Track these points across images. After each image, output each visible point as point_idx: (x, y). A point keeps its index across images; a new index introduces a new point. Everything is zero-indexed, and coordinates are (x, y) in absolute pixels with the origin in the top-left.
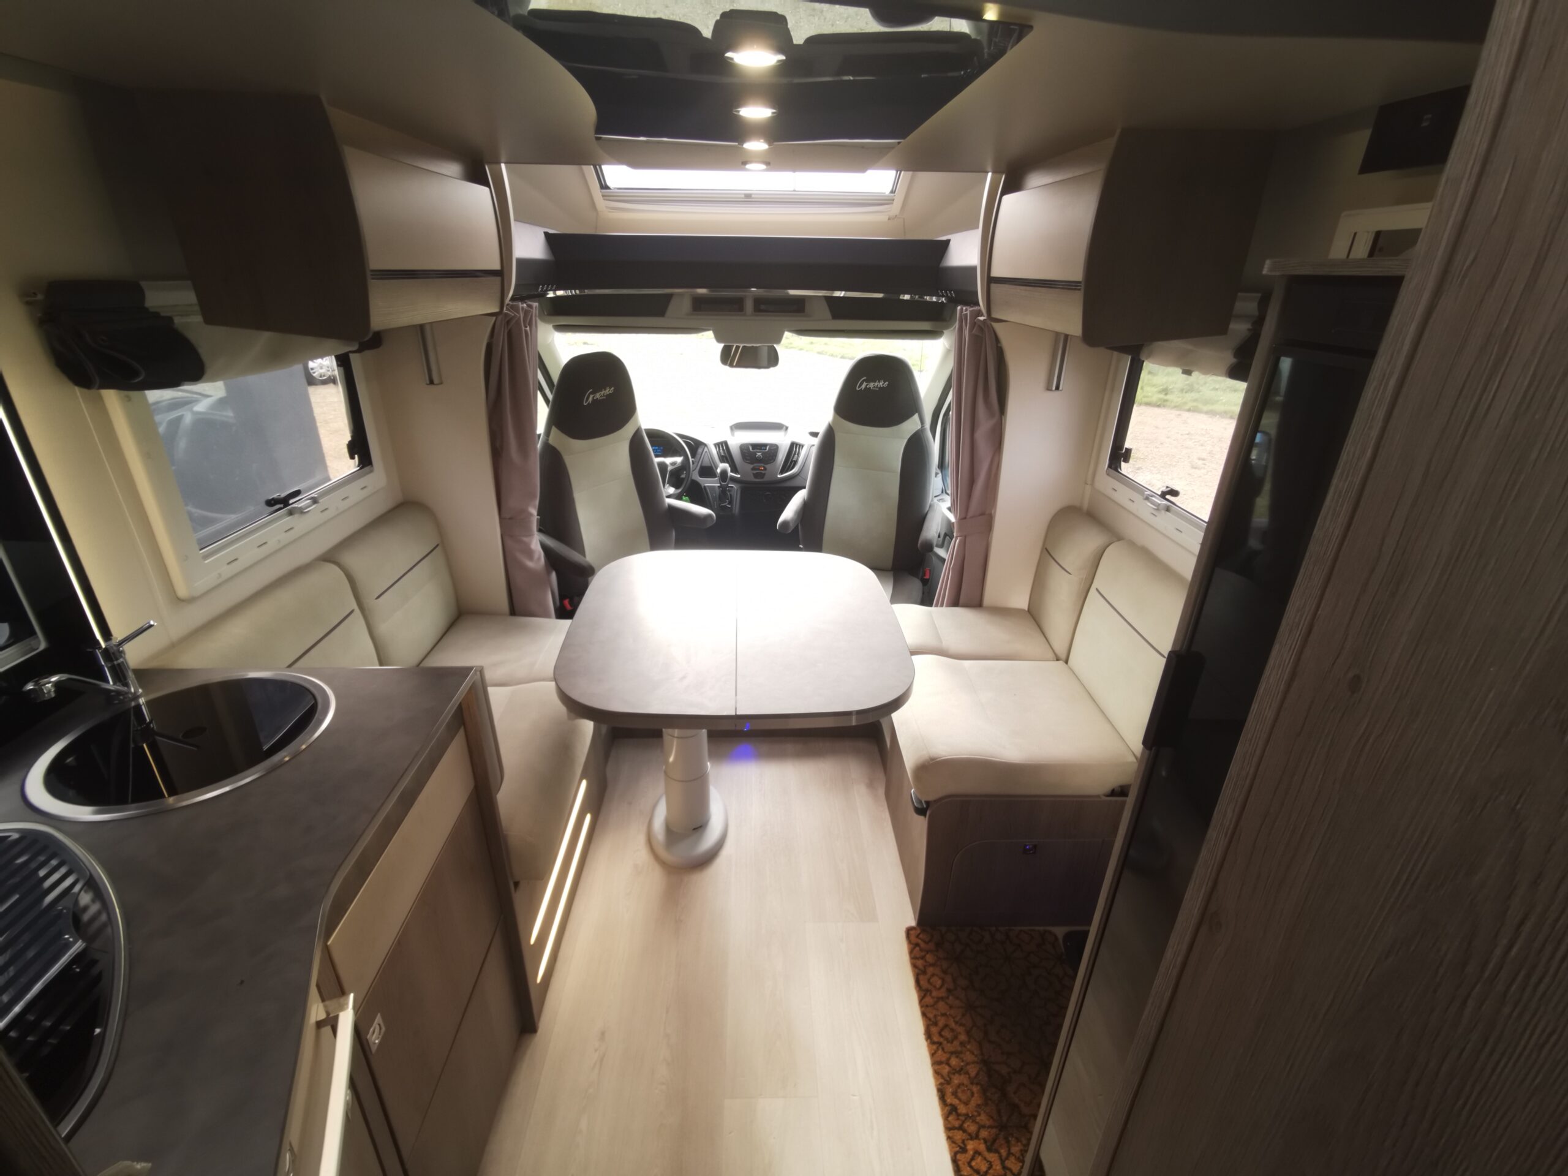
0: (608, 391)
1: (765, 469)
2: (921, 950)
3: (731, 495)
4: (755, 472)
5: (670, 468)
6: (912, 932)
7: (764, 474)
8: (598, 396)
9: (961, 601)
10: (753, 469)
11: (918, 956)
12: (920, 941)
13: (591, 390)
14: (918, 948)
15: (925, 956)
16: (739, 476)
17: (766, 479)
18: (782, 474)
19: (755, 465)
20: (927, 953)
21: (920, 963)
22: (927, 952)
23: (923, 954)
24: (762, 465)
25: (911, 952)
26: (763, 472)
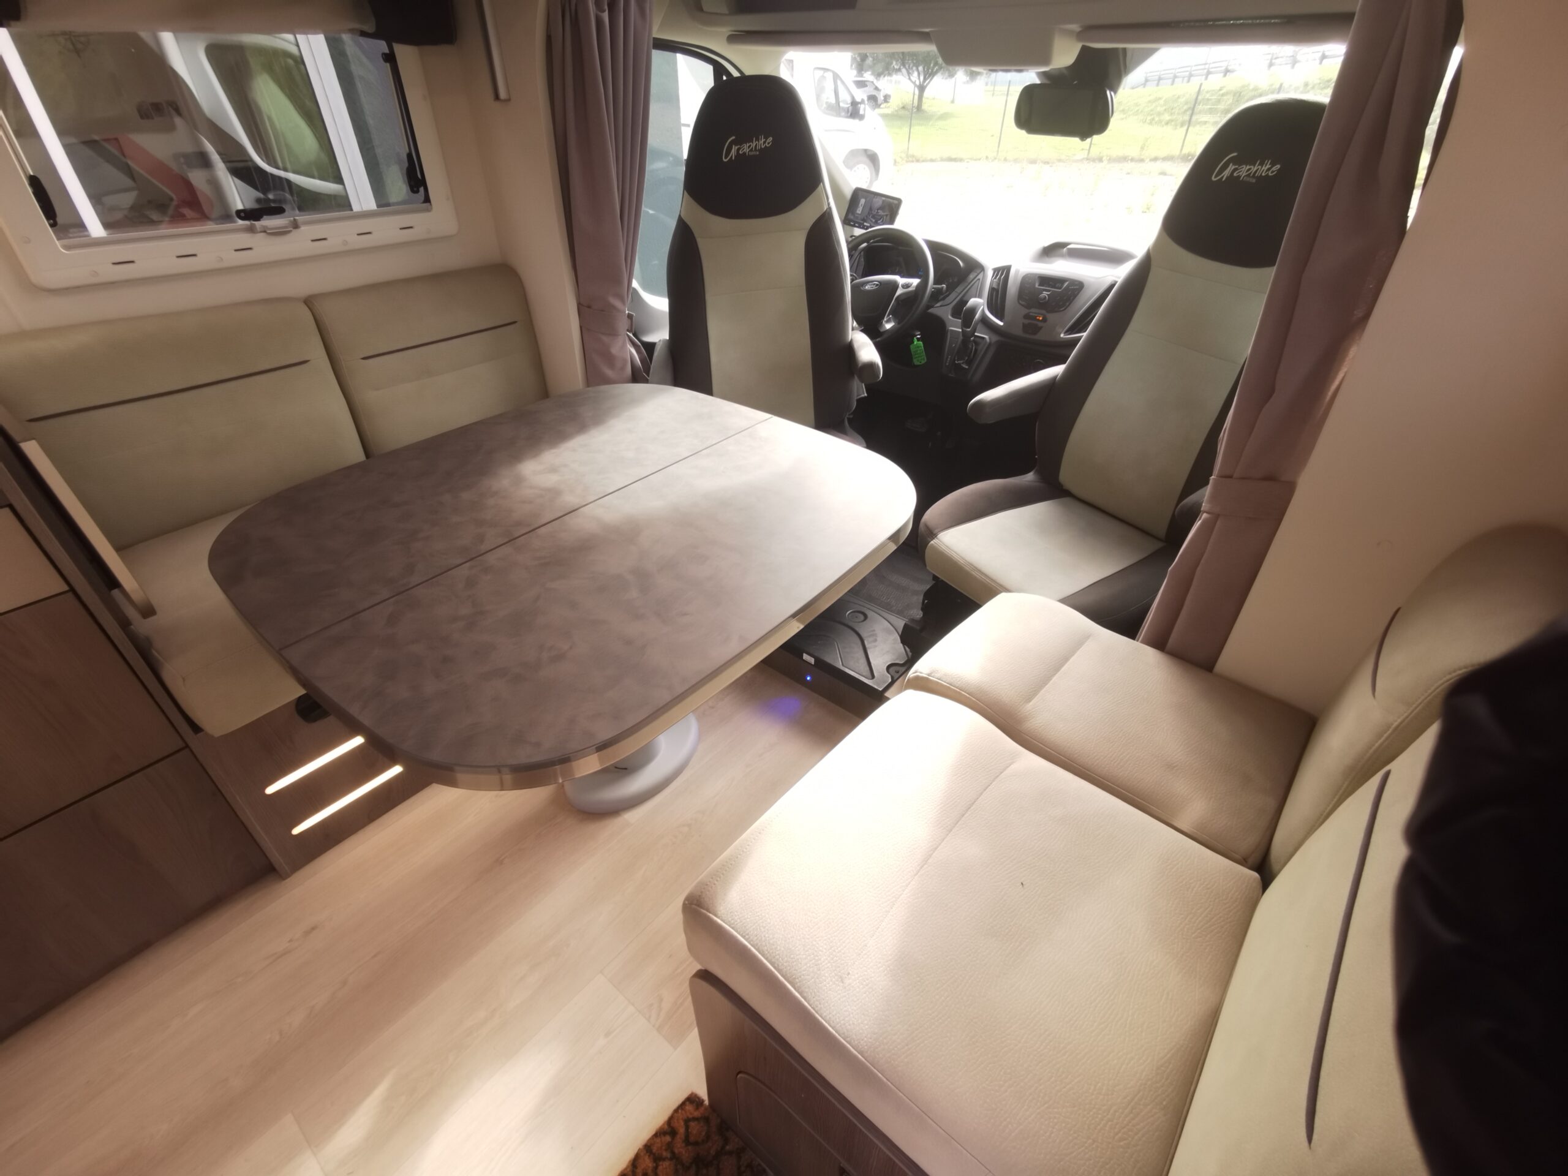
0: (764, 142)
1: (1045, 320)
2: (669, 1146)
3: (976, 350)
4: (1027, 321)
5: (899, 292)
6: (689, 1107)
7: (1041, 328)
8: (746, 148)
9: (1172, 642)
10: (1026, 316)
11: (654, 1149)
12: (682, 1130)
13: (733, 138)
14: (668, 1138)
15: (664, 1159)
16: (1001, 324)
17: (1041, 336)
18: (1070, 334)
19: (1033, 310)
20: (671, 1159)
21: (647, 1163)
22: (674, 1157)
23: (665, 1154)
24: (1044, 312)
25: (659, 1134)
26: (1040, 324)
